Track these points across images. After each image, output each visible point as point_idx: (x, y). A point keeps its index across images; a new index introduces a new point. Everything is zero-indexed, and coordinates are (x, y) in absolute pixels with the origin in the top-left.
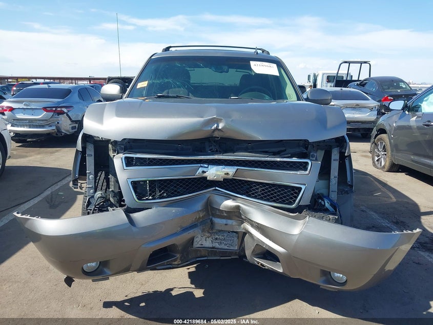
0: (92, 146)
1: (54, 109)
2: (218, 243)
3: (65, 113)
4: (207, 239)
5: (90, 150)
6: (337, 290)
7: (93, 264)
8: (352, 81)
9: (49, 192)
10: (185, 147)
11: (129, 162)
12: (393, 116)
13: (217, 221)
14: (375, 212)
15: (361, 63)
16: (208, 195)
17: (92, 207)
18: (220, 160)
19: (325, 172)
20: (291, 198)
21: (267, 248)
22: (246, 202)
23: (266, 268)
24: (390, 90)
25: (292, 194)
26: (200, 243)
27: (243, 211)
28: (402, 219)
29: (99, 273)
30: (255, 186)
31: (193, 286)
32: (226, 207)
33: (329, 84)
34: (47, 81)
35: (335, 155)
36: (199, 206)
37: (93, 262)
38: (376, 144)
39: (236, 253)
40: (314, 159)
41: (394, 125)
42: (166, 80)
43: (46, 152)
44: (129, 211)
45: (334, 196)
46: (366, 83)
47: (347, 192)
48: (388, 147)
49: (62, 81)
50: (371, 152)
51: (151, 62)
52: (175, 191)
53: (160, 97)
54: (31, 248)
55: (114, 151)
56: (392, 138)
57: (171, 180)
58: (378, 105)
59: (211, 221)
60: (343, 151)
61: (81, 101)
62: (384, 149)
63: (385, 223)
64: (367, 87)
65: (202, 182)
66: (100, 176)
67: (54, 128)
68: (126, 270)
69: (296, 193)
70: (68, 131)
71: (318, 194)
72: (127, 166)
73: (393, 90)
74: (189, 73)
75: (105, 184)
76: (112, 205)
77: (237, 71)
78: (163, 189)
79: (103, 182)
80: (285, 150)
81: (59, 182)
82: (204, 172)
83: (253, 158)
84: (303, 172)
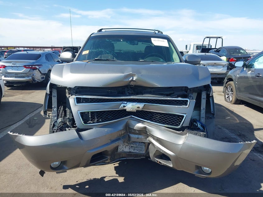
0: (56, 90)
1: (31, 66)
2: (133, 149)
3: (37, 69)
4: (126, 147)
5: (55, 93)
6: (205, 178)
7: (57, 163)
8: (211, 49)
9: (28, 118)
10: (113, 91)
11: (79, 101)
12: (237, 70)
13: (132, 136)
14: (227, 129)
15: (217, 38)
16: (127, 120)
17: (56, 128)
18: (134, 99)
19: (198, 106)
20: (178, 122)
21: (163, 152)
22: (150, 124)
23: (163, 164)
24: (234, 54)
25: (178, 120)
26: (122, 149)
27: (148, 130)
28: (243, 133)
29: (60, 168)
30: (155, 114)
31: (117, 175)
32: (138, 127)
33: (198, 51)
34: (26, 49)
35: (204, 95)
36: (121, 127)
37: (57, 162)
38: (226, 87)
39: (143, 156)
40: (191, 98)
41: (238, 76)
42: (100, 50)
43: (26, 93)
44: (78, 131)
45: (203, 120)
46: (220, 50)
47: (211, 118)
48: (234, 89)
49: (35, 49)
50: (223, 92)
51: (91, 38)
52: (107, 118)
53: (96, 60)
54: (18, 152)
55: (69, 94)
56: (237, 84)
57: (104, 112)
58: (228, 64)
59: (129, 136)
60: (209, 93)
61: (47, 62)
62: (232, 90)
63: (233, 136)
64: (220, 52)
65: (123, 112)
66: (60, 109)
67: (31, 78)
68: (77, 166)
69: (180, 119)
70: (39, 80)
71: (193, 119)
72: (77, 103)
73: (236, 55)
74: (114, 45)
75: (63, 113)
76: (68, 127)
77: (142, 44)
78: (99, 117)
79: (62, 112)
80: (174, 93)
81: (34, 111)
82: (124, 106)
83: (154, 98)
84: (185, 106)
